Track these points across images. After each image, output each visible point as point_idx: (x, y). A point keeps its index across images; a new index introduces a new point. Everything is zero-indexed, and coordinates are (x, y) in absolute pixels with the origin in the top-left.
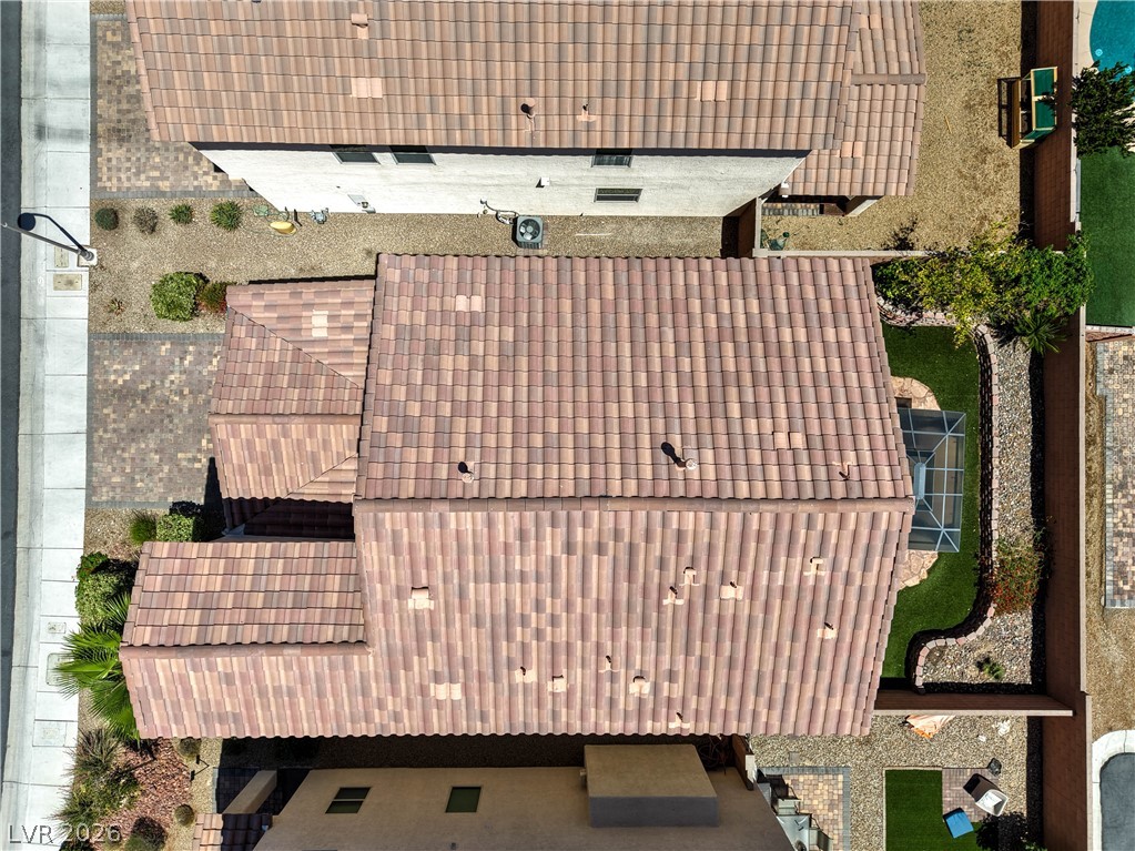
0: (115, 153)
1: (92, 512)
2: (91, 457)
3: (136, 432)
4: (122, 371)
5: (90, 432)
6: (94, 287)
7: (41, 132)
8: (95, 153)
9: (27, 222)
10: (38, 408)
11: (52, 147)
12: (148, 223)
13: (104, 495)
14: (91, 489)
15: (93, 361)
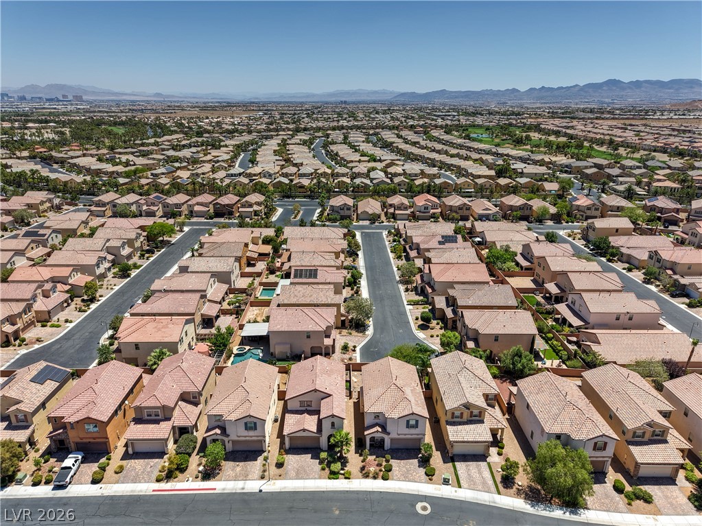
0: (250, 477)
1: (320, 478)
2: (310, 479)
3: (305, 471)
4: (293, 474)
5: (304, 479)
6: (276, 479)
7: (243, 489)
8: (249, 480)
9: (261, 491)
10: (298, 488)
11: (246, 487)
12: (264, 471)
13: (317, 476)
14: (315, 478)
15: (290, 479)
